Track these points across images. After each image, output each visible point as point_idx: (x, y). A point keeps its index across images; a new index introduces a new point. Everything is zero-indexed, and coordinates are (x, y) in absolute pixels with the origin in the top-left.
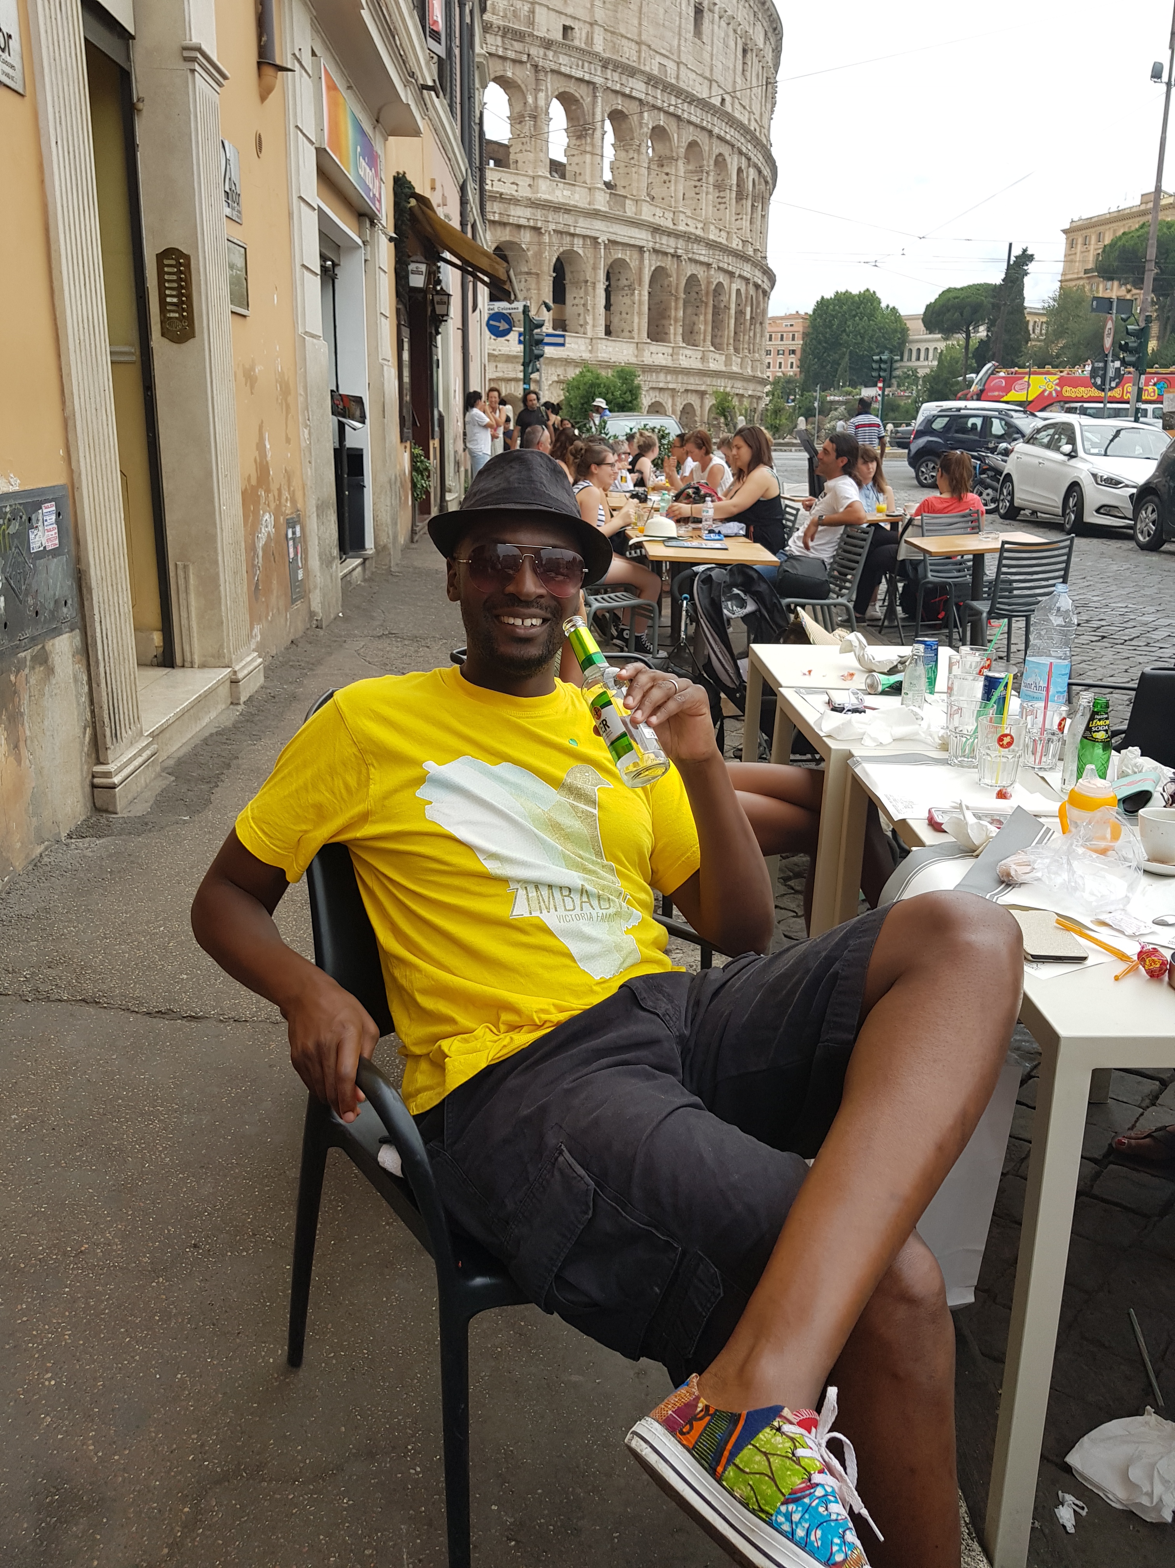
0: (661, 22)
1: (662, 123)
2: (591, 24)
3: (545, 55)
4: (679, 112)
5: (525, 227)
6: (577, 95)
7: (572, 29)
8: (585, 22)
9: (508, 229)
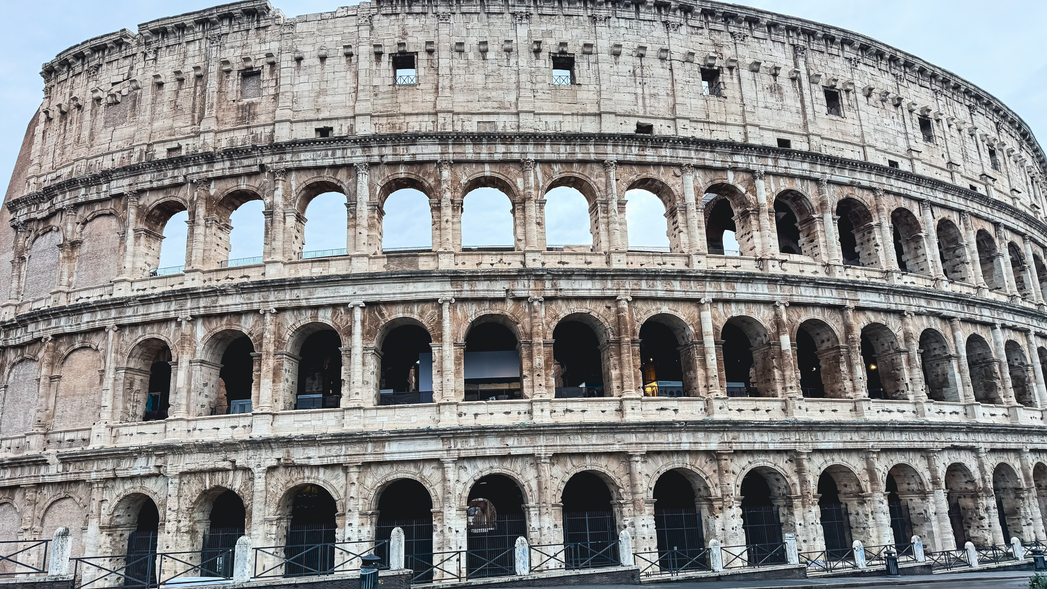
0: (480, 86)
1: (487, 174)
2: (354, 117)
3: (281, 159)
4: (516, 157)
5: (247, 312)
6: (332, 180)
7: (331, 129)
8: (346, 118)
9: (225, 319)
